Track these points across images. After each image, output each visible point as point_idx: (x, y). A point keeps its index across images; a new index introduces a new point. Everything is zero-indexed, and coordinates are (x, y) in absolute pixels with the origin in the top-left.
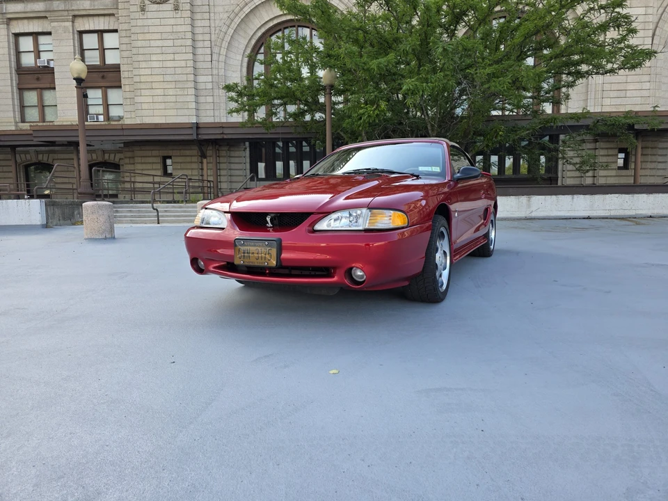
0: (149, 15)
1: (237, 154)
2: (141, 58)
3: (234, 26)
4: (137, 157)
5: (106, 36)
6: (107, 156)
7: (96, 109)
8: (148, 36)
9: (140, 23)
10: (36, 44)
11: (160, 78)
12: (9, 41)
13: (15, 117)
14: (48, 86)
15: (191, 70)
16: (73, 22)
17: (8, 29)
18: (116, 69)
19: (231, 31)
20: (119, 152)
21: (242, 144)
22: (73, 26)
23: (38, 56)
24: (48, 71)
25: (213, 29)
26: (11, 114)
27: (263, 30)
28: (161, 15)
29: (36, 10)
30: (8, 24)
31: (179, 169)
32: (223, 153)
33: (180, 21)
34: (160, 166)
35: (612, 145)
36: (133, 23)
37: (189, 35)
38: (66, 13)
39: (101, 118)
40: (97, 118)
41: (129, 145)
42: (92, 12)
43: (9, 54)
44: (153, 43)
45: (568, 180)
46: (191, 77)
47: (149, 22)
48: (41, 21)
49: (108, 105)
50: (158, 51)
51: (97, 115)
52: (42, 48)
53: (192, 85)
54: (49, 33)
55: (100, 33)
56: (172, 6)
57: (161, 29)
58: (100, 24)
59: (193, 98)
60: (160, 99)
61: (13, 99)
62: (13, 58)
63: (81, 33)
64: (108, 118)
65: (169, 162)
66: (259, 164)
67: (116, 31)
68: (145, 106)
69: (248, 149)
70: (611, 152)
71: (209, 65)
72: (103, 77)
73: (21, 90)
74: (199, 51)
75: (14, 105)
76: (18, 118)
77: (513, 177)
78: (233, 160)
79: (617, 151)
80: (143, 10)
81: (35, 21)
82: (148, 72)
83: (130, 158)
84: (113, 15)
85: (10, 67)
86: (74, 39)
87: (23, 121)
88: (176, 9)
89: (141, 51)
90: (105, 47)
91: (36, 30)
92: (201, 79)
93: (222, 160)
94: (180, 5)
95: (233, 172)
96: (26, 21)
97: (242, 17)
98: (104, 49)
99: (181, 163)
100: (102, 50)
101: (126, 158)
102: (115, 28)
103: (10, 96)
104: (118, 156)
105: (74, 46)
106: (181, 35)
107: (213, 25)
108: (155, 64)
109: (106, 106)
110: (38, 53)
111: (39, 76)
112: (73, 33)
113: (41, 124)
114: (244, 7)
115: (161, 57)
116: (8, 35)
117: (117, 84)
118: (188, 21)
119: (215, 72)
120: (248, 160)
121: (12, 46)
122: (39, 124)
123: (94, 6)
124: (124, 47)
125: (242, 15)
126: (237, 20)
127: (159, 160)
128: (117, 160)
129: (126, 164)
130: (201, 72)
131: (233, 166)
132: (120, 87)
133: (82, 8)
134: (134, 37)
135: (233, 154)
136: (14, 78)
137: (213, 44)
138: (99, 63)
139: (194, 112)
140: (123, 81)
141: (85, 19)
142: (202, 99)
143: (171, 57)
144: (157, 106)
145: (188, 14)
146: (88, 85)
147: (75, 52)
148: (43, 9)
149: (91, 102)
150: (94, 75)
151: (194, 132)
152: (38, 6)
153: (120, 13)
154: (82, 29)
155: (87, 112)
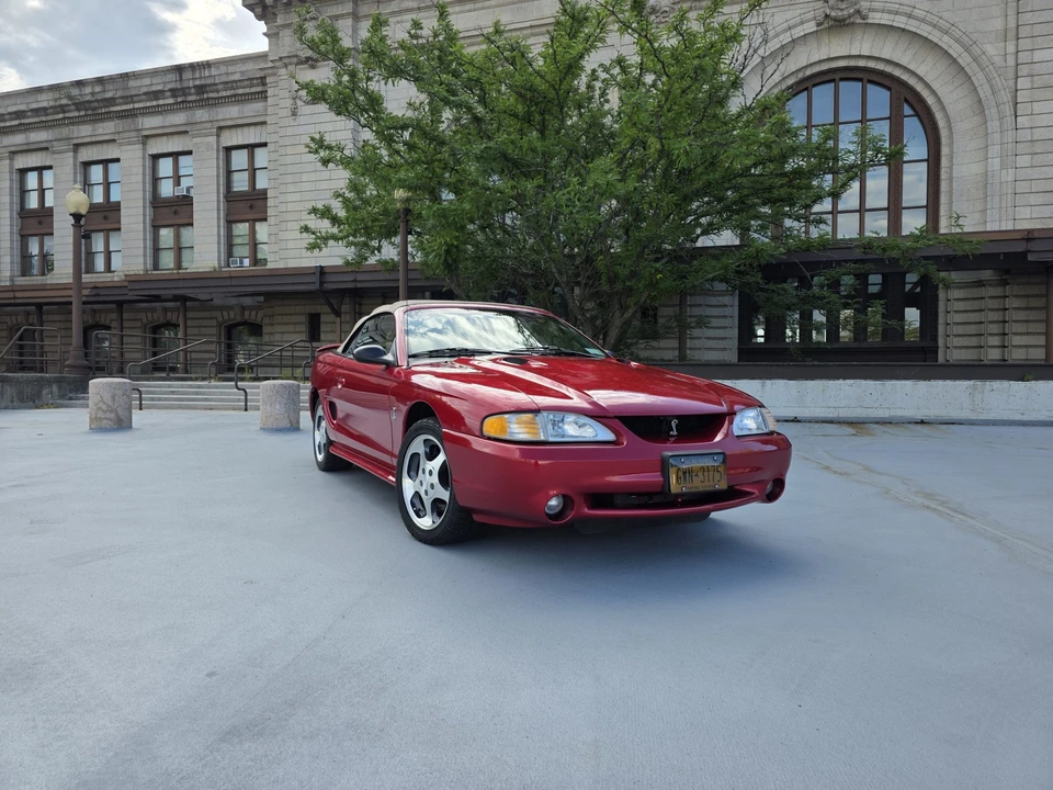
0: (301, 120)
2: (289, 179)
4: (278, 315)
5: (256, 152)
6: (247, 313)
7: (241, 251)
8: (299, 149)
9: (290, 131)
10: (176, 167)
11: (311, 205)
12: (144, 166)
13: (145, 264)
14: (187, 221)
16: (218, 136)
17: (144, 150)
18: (264, 192)
20: (261, 308)
22: (218, 142)
23: (177, 182)
24: (186, 201)
26: (142, 260)
28: (315, 119)
29: (176, 123)
30: (144, 144)
31: (328, 332)
33: (340, 124)
34: (305, 328)
36: (282, 132)
38: (209, 125)
39: (246, 262)
40: (241, 262)
41: (271, 296)
42: (240, 122)
43: (144, 182)
44: (305, 158)
45: (956, 351)
47: (302, 130)
48: (183, 136)
49: (256, 244)
50: (311, 168)
52: (182, 172)
54: (190, 153)
55: (251, 148)
58: (250, 136)
61: (145, 240)
62: (149, 187)
63: (228, 150)
64: (255, 262)
67: (266, 145)
68: (290, 244)
70: (1034, 302)
72: (251, 207)
73: (156, 228)
75: (145, 248)
76: (149, 266)
80: (294, 114)
81: (176, 138)
82: (296, 197)
83: (270, 316)
84: (264, 123)
85: (144, 199)
86: (218, 159)
87: (156, 266)
89: (290, 169)
90: (256, 167)
91: (175, 150)
96: (165, 138)
98: (255, 170)
99: (332, 323)
100: (253, 171)
101: (266, 316)
102: (263, 141)
103: (141, 236)
104: (261, 313)
105: (218, 167)
108: (306, 186)
109: (254, 246)
110: (177, 179)
111: (178, 208)
112: (218, 150)
115: (314, 176)
116: (144, 158)
117: (263, 216)
118: (350, 125)
121: (148, 171)
122: (174, 272)
123: (243, 113)
124: (271, 166)
127: (304, 319)
128: (259, 319)
129: (269, 324)
132: (265, 220)
133: (228, 117)
134: (282, 151)
136: (148, 213)
138: (247, 189)
140: (270, 212)
141: (233, 131)
143: (327, 175)
146: (232, 218)
147: (218, 176)
148: (184, 122)
149: (237, 241)
150: (241, 205)
151: (316, 279)
152: (178, 119)
153: (268, 119)
154: (229, 144)
155: (230, 254)
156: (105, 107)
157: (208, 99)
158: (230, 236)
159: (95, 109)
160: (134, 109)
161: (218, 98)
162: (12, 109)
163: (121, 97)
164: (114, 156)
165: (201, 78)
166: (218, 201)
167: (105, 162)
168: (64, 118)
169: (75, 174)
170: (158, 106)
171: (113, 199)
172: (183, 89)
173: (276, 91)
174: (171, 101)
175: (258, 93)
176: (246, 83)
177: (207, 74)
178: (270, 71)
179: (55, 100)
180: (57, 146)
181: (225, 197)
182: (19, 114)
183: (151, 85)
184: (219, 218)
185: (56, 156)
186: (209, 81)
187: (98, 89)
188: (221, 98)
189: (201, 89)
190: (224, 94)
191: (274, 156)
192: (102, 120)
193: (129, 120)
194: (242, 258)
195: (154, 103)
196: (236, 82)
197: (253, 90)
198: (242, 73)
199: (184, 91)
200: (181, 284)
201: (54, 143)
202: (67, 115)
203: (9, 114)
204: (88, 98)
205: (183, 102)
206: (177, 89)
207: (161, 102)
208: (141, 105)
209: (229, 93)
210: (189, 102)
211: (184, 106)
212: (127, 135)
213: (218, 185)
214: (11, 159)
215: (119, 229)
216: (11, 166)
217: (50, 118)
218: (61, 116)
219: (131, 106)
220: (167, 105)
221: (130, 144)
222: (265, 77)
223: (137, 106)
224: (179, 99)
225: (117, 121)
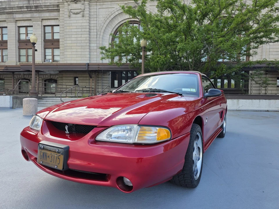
0: (72, 19)
1: (106, 76)
2: (68, 36)
3: (107, 23)
4: (64, 77)
5: (55, 27)
6: (52, 77)
7: (49, 57)
8: (71, 27)
9: (68, 22)
10: (27, 30)
11: (75, 45)
12: (16, 29)
13: (16, 60)
14: (31, 47)
15: (88, 41)
16: (42, 22)
17: (16, 25)
18: (58, 41)
19: (105, 25)
20: (57, 75)
21: (108, 72)
22: (41, 23)
24: (29, 41)
25: (98, 25)
26: (15, 59)
27: (119, 25)
28: (77, 19)
29: (27, 17)
30: (16, 23)
31: (81, 82)
32: (100, 76)
33: (85, 21)
34: (73, 81)
35: (274, 76)
36: (65, 22)
37: (88, 27)
38: (39, 18)
39: (51, 61)
40: (49, 61)
41: (61, 72)
42: (49, 18)
43: (16, 35)
44: (73, 30)
45: (253, 91)
46: (88, 44)
47: (72, 22)
48: (29, 21)
49: (54, 55)
50: (75, 33)
51: (49, 59)
52: (29, 32)
53: (88, 47)
54: (32, 26)
55: (52, 26)
56: (82, 15)
57: (76, 25)
58: (52, 23)
59: (88, 53)
60: (75, 53)
63: (45, 26)
64: (54, 61)
65: (77, 79)
66: (115, 81)
67: (58, 25)
68: (68, 56)
69: (110, 75)
70: (274, 79)
71: (95, 39)
72: (52, 44)
73: (19, 49)
74: (92, 34)
75: (16, 55)
77: (228, 89)
78: (104, 79)
79: (276, 78)
80: (70, 17)
81: (27, 21)
82: (70, 42)
83: (61, 77)
84: (58, 19)
85: (16, 40)
86: (41, 29)
87: (19, 61)
88: (83, 16)
89: (68, 33)
90: (54, 32)
91: (27, 25)
92: (92, 45)
93: (99, 79)
94: (85, 15)
95: (104, 84)
96: (23, 21)
97: (110, 20)
99: (82, 80)
100: (53, 33)
101: (60, 77)
102: (58, 24)
103: (15, 51)
104: (57, 76)
105: (42, 31)
106: (84, 27)
107: (98, 23)
108: (73, 39)
109: (53, 56)
110: (27, 34)
111: (27, 43)
112: (41, 26)
113: (27, 63)
114: (111, 16)
115: (76, 36)
116: (16, 27)
117: (58, 47)
118: (88, 21)
119: (98, 42)
120: (110, 79)
121: (17, 31)
122: (26, 63)
123: (50, 15)
124: (61, 32)
125: (110, 19)
126: (108, 21)
127: (73, 78)
128: (56, 78)
129: (59, 80)
130: (92, 42)
131: (104, 82)
132: (59, 48)
133: (45, 16)
134: (65, 28)
135: (104, 76)
136: (17, 44)
137: (98, 31)
138: (51, 38)
139: (88, 59)
140: (61, 46)
141: (47, 21)
142: (92, 53)
143: (80, 36)
144: (73, 56)
145: (88, 18)
146: (46, 47)
147: (42, 34)
148: (30, 17)
149: (47, 54)
150: (49, 43)
151: (87, 67)
152: (28, 15)
153: (61, 18)
154: (45, 25)
155: (45, 58)
156: (3, 10)
157: (39, 10)
158: (45, 53)
160: (13, 11)
161: (42, 10)
163: (8, 8)
164: (5, 26)
165: (36, 3)
166: (42, 42)
167: (2, 28)
170: (21, 11)
171: (4, 39)
172: (30, 6)
173: (63, 9)
174: (26, 10)
175: (56, 10)
176: (52, 6)
177: (38, 2)
178: (61, 3)
181: (44, 41)
183: (19, 4)
184: (42, 47)
186: (39, 5)
188: (43, 10)
189: (36, 7)
190: (44, 9)
191: (62, 29)
192: (1, 14)
193: (11, 15)
195: (20, 10)
196: (48, 5)
197: (54, 8)
198: (50, 3)
199: (31, 7)
200: (40, 67)
205: (30, 10)
206: (28, 6)
208: (15, 10)
209: (46, 9)
210: (32, 11)
211: (31, 12)
212: (10, 19)
213: (42, 37)
215: (7, 49)
219: (12, 11)
220: (24, 11)
221: (11, 22)
222: (59, 5)
223: (14, 10)
224: (29, 10)
225: (6, 15)
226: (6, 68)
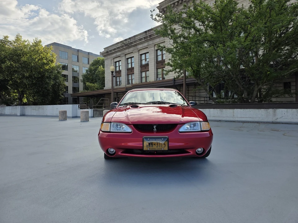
10: (145, 56)
14: (148, 70)
16: (154, 47)
17: (139, 53)
18: (165, 61)
22: (154, 49)
23: (146, 61)
24: (147, 65)
26: (138, 80)
29: (145, 46)
38: (152, 45)
39: (161, 79)
40: (160, 79)
42: (159, 42)
48: (147, 49)
52: (147, 58)
54: (148, 53)
61: (139, 75)
62: (140, 62)
63: (157, 50)
64: (163, 79)
72: (162, 64)
73: (141, 72)
75: (139, 77)
76: (140, 82)
78: (201, 91)
81: (145, 49)
85: (139, 65)
86: (154, 53)
91: (145, 52)
96: (143, 50)
100: (162, 55)
105: (154, 55)
109: (163, 74)
111: (146, 67)
112: (154, 51)
116: (139, 55)
121: (140, 58)
123: (160, 40)
132: (165, 67)
133: (157, 42)
136: (140, 69)
138: (161, 60)
146: (158, 68)
147: (154, 57)
149: (159, 74)
150: (160, 64)
151: (173, 82)
152: (146, 44)
153: (166, 41)
155: (157, 77)
157: (152, 38)
158: (157, 72)
159: (128, 45)
161: (154, 38)
162: (113, 48)
163: (134, 41)
164: (133, 56)
166: (154, 64)
167: (131, 58)
168: (123, 49)
169: (125, 61)
170: (141, 42)
171: (133, 66)
172: (147, 37)
174: (144, 40)
179: (121, 45)
180: (122, 55)
181: (156, 63)
182: (115, 49)
183: (140, 37)
184: (154, 68)
185: (122, 58)
186: (152, 34)
187: (129, 40)
189: (150, 36)
190: (155, 36)
192: (130, 48)
193: (136, 47)
194: (160, 78)
195: (140, 42)
201: (121, 55)
202: (123, 48)
203: (113, 49)
204: (128, 43)
206: (145, 37)
207: (142, 41)
208: (138, 43)
211: (147, 41)
212: (135, 50)
213: (154, 60)
214: (114, 60)
215: (134, 73)
216: (114, 61)
217: (120, 49)
218: (122, 48)
219: (135, 43)
221: (136, 52)
223: (137, 43)
224: (146, 39)
225: (133, 47)
226: (127, 89)
